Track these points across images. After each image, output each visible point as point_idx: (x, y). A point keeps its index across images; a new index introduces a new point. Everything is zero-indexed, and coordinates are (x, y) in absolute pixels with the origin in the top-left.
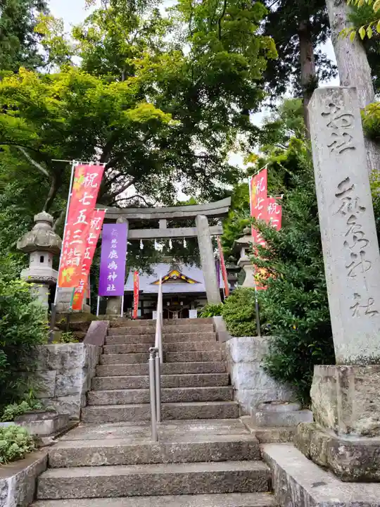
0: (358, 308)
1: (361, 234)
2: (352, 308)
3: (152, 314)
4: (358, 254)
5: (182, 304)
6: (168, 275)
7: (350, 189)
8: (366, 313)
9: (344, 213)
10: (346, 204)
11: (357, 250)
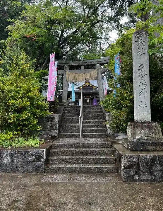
0: (142, 106)
1: (145, 83)
2: (140, 105)
3: (78, 100)
4: (143, 89)
5: (90, 96)
6: (85, 84)
7: (143, 68)
8: (144, 107)
9: (140, 76)
10: (141, 73)
11: (143, 88)
